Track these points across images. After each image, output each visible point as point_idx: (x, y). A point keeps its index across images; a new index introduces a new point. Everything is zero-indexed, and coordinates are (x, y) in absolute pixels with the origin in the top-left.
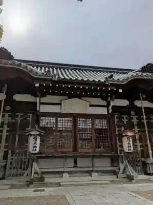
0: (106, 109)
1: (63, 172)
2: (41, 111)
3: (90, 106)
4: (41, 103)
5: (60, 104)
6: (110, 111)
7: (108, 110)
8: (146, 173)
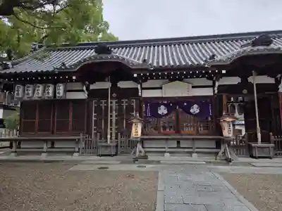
0: (211, 89)
1: (165, 152)
2: (143, 96)
3: (193, 87)
4: (142, 89)
5: (161, 88)
6: (216, 92)
7: (214, 91)
8: (252, 156)
